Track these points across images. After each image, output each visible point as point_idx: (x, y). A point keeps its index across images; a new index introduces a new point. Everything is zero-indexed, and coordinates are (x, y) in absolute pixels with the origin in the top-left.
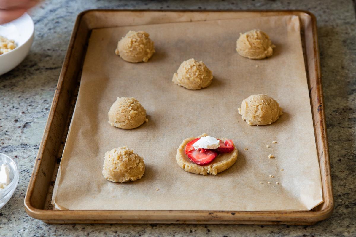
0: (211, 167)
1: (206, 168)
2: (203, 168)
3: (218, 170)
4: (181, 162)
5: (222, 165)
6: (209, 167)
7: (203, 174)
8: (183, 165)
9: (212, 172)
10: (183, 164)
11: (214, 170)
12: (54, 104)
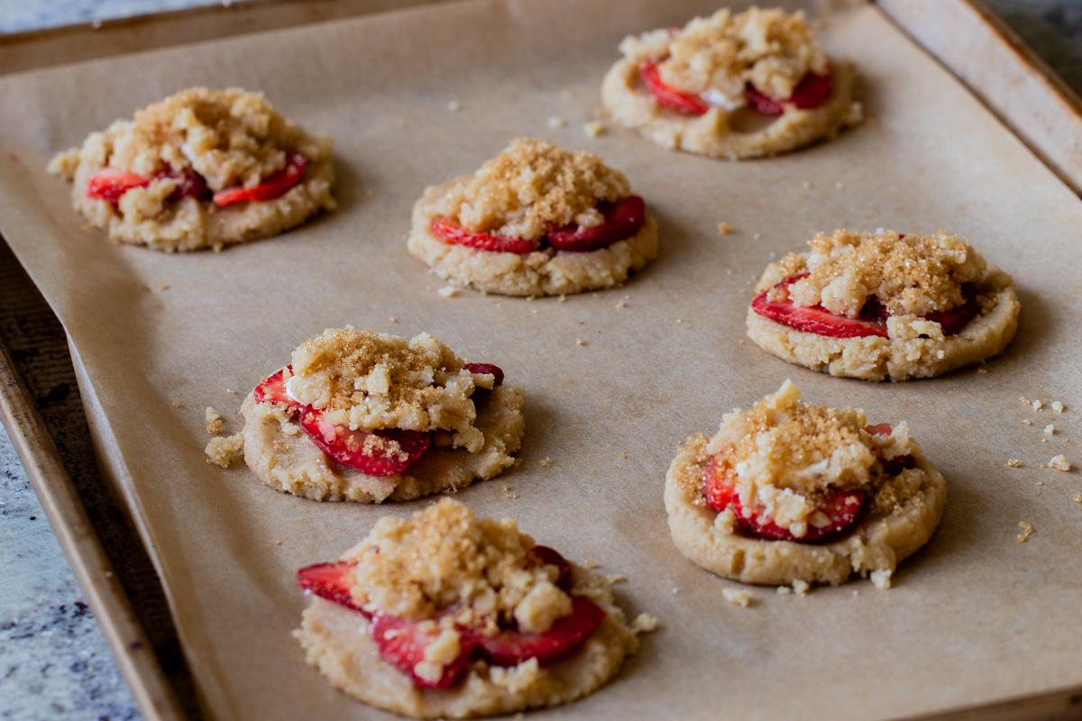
0: (865, 542)
1: (841, 549)
2: (831, 551)
3: (896, 549)
4: (718, 548)
5: (912, 526)
6: (856, 541)
7: (834, 576)
8: (735, 556)
9: (873, 561)
10: (733, 552)
11: (881, 553)
12: (29, 427)
